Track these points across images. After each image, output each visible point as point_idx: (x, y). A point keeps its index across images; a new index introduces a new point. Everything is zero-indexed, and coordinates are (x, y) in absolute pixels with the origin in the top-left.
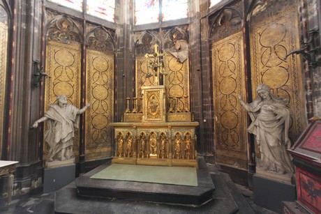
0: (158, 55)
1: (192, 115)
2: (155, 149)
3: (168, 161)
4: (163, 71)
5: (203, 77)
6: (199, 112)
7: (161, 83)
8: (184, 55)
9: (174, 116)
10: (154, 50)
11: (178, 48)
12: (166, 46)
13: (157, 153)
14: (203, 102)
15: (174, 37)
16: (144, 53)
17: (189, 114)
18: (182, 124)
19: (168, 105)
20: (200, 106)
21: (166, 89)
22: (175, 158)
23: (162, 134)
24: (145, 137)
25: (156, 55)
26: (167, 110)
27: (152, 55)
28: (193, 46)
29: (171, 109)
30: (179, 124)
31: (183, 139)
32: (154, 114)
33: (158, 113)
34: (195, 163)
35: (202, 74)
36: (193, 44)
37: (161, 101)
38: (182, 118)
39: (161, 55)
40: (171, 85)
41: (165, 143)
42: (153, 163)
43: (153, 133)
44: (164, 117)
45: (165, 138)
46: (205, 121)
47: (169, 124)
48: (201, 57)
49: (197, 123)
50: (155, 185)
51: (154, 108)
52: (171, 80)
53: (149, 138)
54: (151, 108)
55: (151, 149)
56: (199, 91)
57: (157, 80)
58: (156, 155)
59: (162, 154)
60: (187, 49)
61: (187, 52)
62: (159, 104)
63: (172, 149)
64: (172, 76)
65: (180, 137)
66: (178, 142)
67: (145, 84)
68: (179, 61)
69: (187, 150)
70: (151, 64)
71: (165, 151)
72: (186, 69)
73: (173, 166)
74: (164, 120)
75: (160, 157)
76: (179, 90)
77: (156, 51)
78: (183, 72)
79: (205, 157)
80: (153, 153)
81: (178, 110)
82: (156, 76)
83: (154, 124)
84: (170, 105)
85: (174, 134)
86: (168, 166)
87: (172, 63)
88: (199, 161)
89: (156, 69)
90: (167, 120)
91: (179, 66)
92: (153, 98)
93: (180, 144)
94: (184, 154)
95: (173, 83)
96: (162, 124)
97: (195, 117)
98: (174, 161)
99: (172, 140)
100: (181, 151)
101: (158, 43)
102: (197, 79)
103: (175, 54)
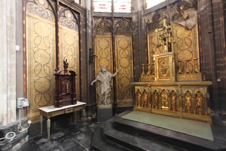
0: (167, 27)
1: (202, 75)
2: (167, 103)
3: (179, 114)
4: (171, 40)
5: (216, 38)
6: (212, 72)
7: (170, 50)
8: (192, 22)
9: (183, 77)
10: (162, 25)
11: (185, 17)
12: (173, 18)
13: (168, 106)
14: (216, 62)
15: (181, 8)
16: (154, 29)
17: (199, 76)
18: (193, 83)
19: (177, 68)
20: (212, 66)
21: (175, 55)
22: (186, 111)
23: (173, 91)
24: (157, 93)
25: (164, 28)
26: (176, 72)
27: (162, 29)
28: (203, 11)
29: (180, 71)
30: (189, 83)
31: (194, 96)
32: (165, 75)
33: (168, 75)
34: (209, 119)
35: (214, 36)
36: (202, 9)
37: (171, 64)
38: (192, 78)
39: (169, 27)
40: (179, 51)
41: (176, 99)
43: (164, 90)
44: (174, 78)
45: (175, 94)
46: (219, 80)
47: (179, 83)
48: (212, 19)
49: (209, 83)
50: (168, 131)
51: (164, 71)
52: (179, 46)
53: (161, 94)
54: (162, 71)
55: (163, 103)
56: (211, 52)
58: (167, 108)
59: (173, 107)
60: (196, 15)
61: (195, 18)
62: (169, 67)
63: (183, 104)
64: (180, 43)
65: (191, 95)
66: (188, 98)
67: (156, 53)
68: (187, 28)
69: (199, 107)
70: (160, 36)
71: (176, 105)
72: (195, 34)
73: (184, 118)
74: (174, 80)
75: (171, 110)
76: (188, 54)
77: (165, 25)
78: (191, 38)
79: (220, 115)
80: (165, 106)
81: (187, 71)
82: (165, 45)
83: (164, 83)
84: (179, 68)
85: (184, 92)
86: (178, 117)
88: (213, 118)
89: (165, 39)
90: (176, 80)
91: (188, 33)
92: (163, 63)
93: (191, 100)
94: (194, 109)
95: (182, 48)
96: (172, 83)
97: (206, 76)
98: (185, 114)
99: (182, 97)
100: (191, 107)
101: (166, 18)
102: (208, 41)
103: (183, 23)
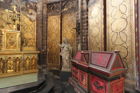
0: (16, 13)
1: (36, 48)
2: (12, 67)
3: (21, 72)
4: (19, 23)
5: (43, 30)
6: (41, 47)
7: (18, 29)
8: (34, 17)
9: (26, 49)
10: (13, 9)
11: (30, 13)
13: (13, 69)
14: (42, 42)
15: (28, 6)
17: (35, 48)
18: (31, 52)
19: (22, 42)
20: (41, 44)
21: (21, 33)
22: (26, 70)
23: (18, 58)
24: (3, 61)
25: (14, 12)
26: (22, 45)
27: (12, 12)
28: (39, 15)
29: (24, 44)
30: (29, 52)
31: (31, 60)
32: (12, 47)
33: (15, 46)
34: (37, 70)
35: (42, 29)
36: (39, 13)
37: (17, 39)
38: (32, 49)
39: (19, 13)
40: (25, 32)
41: (20, 63)
42: (10, 75)
43: (10, 58)
44: (19, 49)
45: (20, 60)
46: (43, 51)
47: (22, 52)
48: (42, 21)
49: (39, 52)
51: (12, 43)
52: (25, 29)
54: (9, 43)
55: (8, 67)
56: (41, 37)
57: (15, 27)
58: (12, 70)
59: (17, 69)
60: (36, 15)
61: (35, 16)
62: (16, 41)
63: (24, 66)
64: (26, 27)
65: (29, 59)
66: (28, 61)
67: (5, 28)
68: (30, 20)
69: (33, 65)
70: (10, 16)
71: (19, 67)
72: (35, 25)
73: (24, 74)
74: (19, 50)
75: (15, 71)
76: (30, 35)
77: (15, 10)
78: (33, 26)
79: (42, 67)
80: (10, 69)
81: (29, 45)
82: (14, 24)
83: (11, 52)
85: (26, 57)
86: (21, 75)
87: (27, 20)
88: (39, 70)
89: (14, 20)
90: (21, 50)
91: (31, 23)
92: (12, 37)
93: (29, 62)
94: (31, 67)
95: (27, 30)
96: (17, 52)
97: (38, 48)
98: (25, 72)
99: (24, 61)
100: (29, 66)
101: (16, 6)
102: (40, 31)
103: (28, 16)
